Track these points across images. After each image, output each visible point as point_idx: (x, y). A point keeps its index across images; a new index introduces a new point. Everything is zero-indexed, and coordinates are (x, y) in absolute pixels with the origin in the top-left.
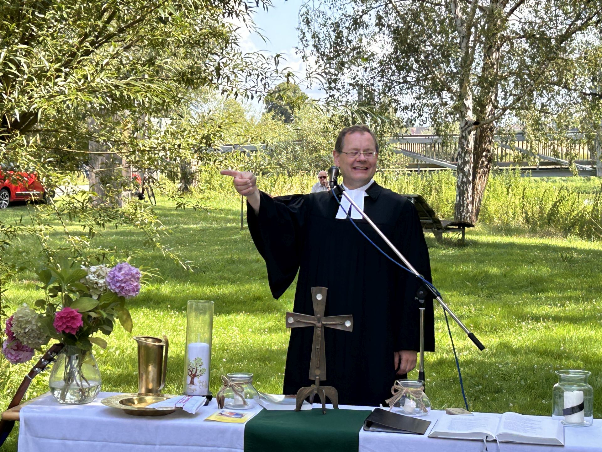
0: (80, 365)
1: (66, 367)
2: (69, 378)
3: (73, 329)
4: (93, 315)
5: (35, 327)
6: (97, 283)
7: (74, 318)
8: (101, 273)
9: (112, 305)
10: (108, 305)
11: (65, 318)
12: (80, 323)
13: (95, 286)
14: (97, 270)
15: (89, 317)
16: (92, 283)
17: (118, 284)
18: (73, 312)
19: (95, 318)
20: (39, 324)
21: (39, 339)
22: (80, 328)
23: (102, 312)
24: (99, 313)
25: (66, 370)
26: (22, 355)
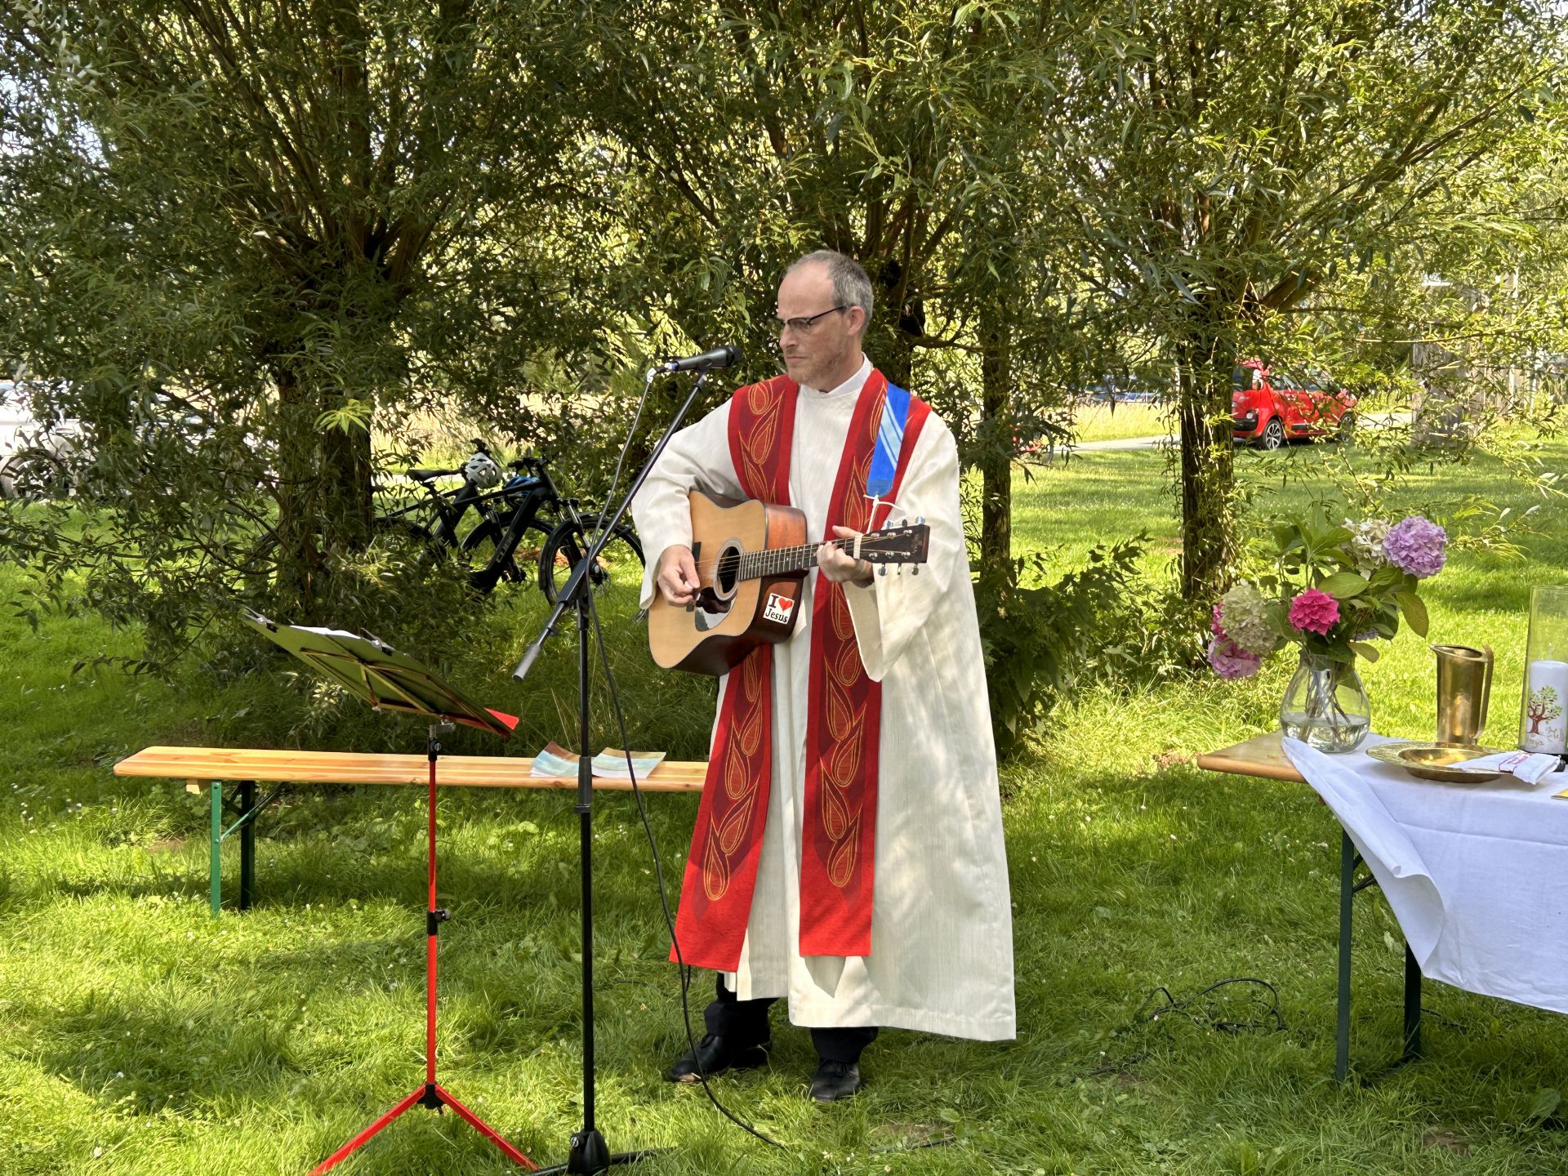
0: (1333, 688)
1: (1309, 690)
2: (1314, 708)
3: (1322, 626)
4: (1358, 604)
5: (1257, 621)
6: (1369, 551)
7: (1324, 608)
8: (1379, 533)
9: (1392, 589)
10: (1386, 587)
11: (1309, 606)
12: (1334, 617)
13: (1366, 555)
14: (1372, 529)
15: (1353, 607)
16: (1361, 551)
17: (1404, 553)
18: (1321, 597)
19: (1361, 610)
20: (1265, 616)
21: (1265, 640)
22: (1336, 626)
23: (1374, 600)
24: (1369, 602)
25: (1308, 696)
26: (1239, 664)
